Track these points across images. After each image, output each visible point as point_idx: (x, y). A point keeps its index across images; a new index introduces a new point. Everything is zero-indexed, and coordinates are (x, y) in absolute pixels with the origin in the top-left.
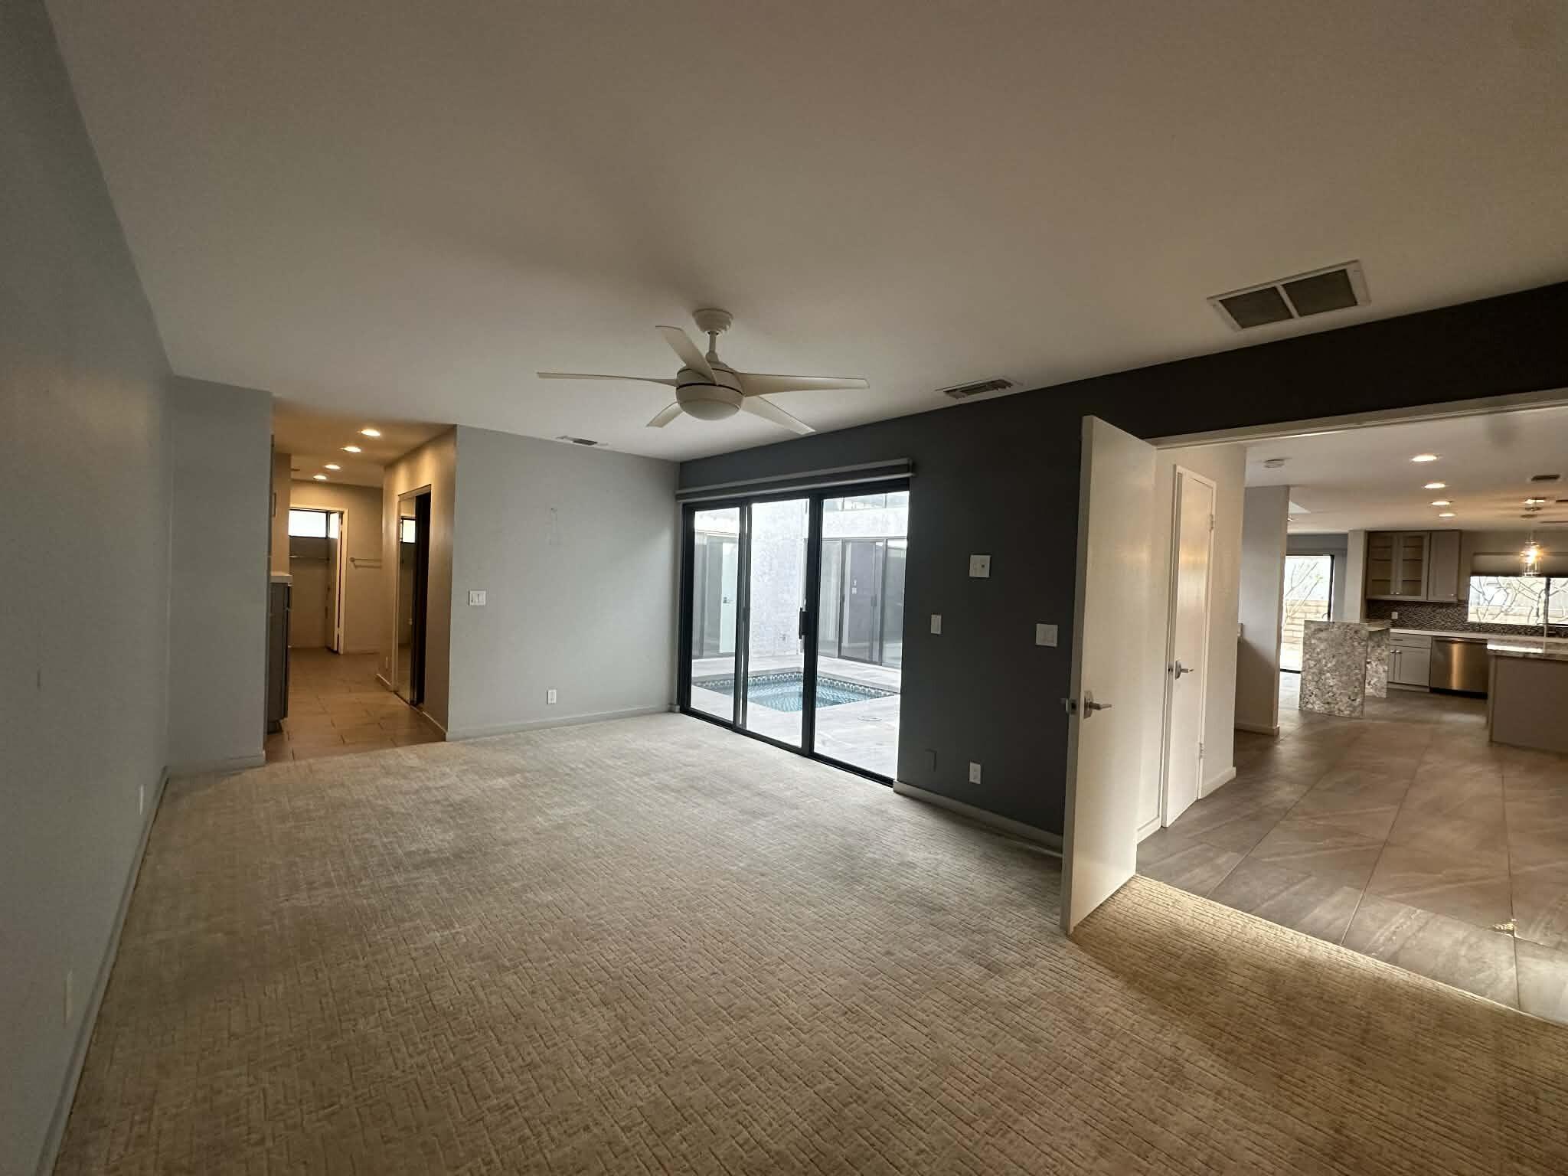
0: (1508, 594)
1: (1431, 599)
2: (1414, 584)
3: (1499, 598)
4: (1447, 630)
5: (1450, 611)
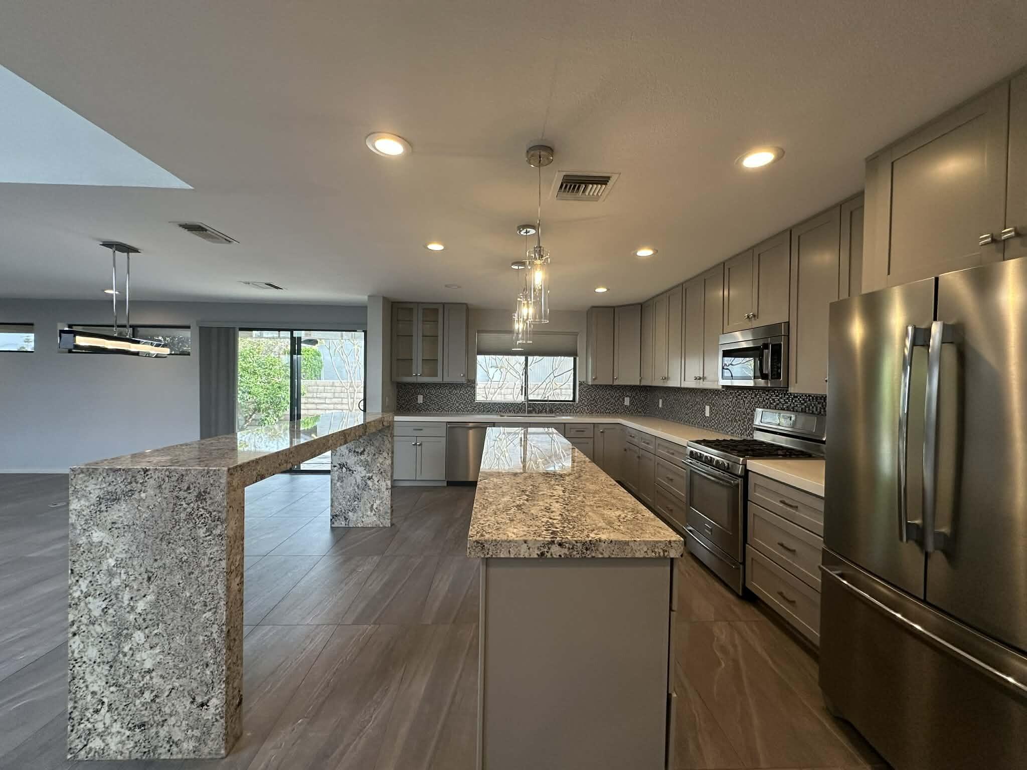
0: (502, 373)
1: (447, 380)
2: (431, 362)
3: (497, 376)
4: (459, 414)
5: (462, 392)
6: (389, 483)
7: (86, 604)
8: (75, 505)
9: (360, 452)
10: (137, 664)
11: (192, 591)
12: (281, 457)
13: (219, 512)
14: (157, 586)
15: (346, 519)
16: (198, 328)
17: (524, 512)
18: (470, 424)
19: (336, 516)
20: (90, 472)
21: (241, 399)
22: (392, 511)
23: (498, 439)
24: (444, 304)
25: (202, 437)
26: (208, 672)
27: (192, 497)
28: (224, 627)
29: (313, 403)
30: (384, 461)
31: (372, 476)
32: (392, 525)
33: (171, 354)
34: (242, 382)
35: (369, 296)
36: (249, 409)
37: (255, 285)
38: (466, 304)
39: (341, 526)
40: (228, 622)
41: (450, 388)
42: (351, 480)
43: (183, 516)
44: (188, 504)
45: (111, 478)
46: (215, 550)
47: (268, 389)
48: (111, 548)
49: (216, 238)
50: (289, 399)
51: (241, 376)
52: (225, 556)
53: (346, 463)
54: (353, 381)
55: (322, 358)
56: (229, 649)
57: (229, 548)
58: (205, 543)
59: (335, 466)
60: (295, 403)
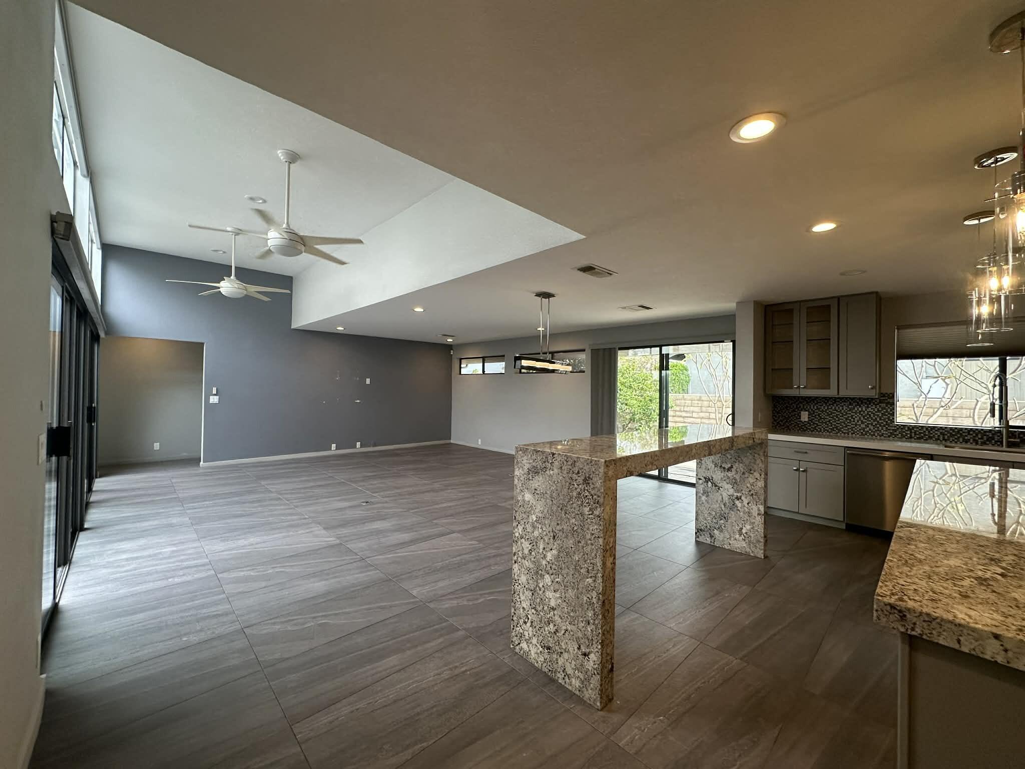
0: (947, 385)
1: (843, 393)
2: (822, 373)
3: (937, 390)
4: (866, 439)
5: (870, 409)
6: (762, 508)
7: (521, 543)
8: (517, 473)
9: (727, 468)
10: (547, 600)
11: (580, 556)
12: (647, 458)
13: (599, 496)
14: (559, 544)
15: (711, 536)
16: (590, 351)
17: (994, 592)
18: (888, 453)
19: (701, 530)
20: (524, 450)
21: (620, 410)
22: (766, 541)
23: (941, 482)
24: (838, 298)
25: (592, 435)
26: (589, 629)
27: (580, 480)
28: (601, 596)
29: (681, 416)
30: (755, 481)
31: (741, 497)
32: (766, 557)
33: (571, 372)
34: (620, 395)
35: (738, 303)
36: (626, 419)
37: (631, 308)
38: (877, 293)
39: (705, 542)
40: (604, 593)
41: (851, 404)
42: (716, 496)
43: (575, 494)
44: (578, 485)
45: (534, 457)
46: (595, 528)
47: (641, 401)
48: (534, 508)
49: (602, 274)
50: (658, 411)
51: (620, 390)
52: (602, 535)
53: (712, 478)
54: (721, 396)
55: (689, 372)
56: (604, 616)
57: (605, 530)
58: (589, 520)
59: (700, 479)
60: (663, 414)
